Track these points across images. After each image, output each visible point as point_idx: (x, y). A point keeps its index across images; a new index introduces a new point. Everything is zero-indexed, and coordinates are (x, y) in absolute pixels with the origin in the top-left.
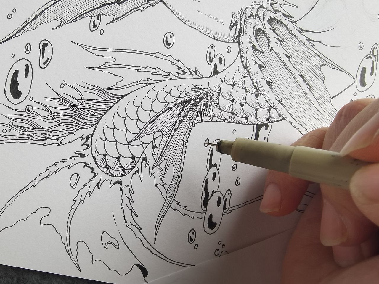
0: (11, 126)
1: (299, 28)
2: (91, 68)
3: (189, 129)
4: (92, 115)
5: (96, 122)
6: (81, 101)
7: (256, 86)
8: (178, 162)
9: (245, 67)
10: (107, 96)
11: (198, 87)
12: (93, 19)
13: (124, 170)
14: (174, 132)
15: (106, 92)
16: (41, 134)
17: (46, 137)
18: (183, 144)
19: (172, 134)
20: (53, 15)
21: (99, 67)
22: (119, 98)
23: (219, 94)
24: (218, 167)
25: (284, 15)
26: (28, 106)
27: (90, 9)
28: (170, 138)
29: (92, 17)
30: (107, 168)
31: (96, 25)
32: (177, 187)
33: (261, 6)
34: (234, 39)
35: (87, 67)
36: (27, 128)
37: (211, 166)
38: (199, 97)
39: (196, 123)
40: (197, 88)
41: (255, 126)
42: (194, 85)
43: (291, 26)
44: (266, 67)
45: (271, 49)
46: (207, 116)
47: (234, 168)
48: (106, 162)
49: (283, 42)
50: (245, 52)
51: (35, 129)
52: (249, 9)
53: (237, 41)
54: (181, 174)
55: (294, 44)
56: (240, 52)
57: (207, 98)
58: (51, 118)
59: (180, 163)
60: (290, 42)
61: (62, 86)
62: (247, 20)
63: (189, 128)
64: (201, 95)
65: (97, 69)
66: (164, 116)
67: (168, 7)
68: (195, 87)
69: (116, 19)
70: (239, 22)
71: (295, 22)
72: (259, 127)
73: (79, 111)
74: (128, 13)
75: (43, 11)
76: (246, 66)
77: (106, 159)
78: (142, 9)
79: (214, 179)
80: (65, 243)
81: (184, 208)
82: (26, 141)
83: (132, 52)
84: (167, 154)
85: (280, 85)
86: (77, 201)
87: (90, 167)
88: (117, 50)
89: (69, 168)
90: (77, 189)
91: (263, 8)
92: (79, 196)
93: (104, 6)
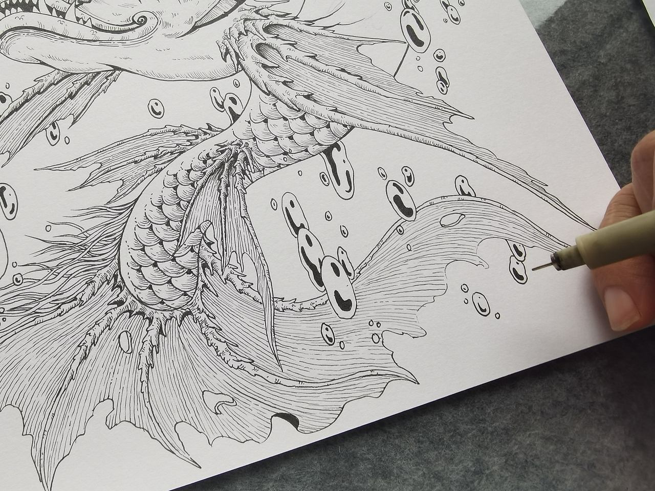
1: (305, 21)
2: (75, 189)
3: (241, 199)
4: (106, 245)
5: (116, 251)
6: (82, 235)
7: (295, 108)
9: (269, 93)
10: (114, 213)
11: (223, 144)
12: (49, 131)
14: (225, 212)
15: (109, 208)
16: (50, 303)
17: (58, 304)
18: (245, 221)
19: (223, 216)
21: (85, 182)
22: (130, 207)
23: (255, 140)
24: (306, 226)
25: (277, 15)
26: (14, 275)
27: (39, 121)
28: (223, 223)
29: (46, 129)
30: (162, 303)
31: (56, 136)
32: (268, 279)
33: (246, 20)
34: (235, 69)
35: (69, 190)
36: (27, 304)
37: (297, 230)
38: (232, 155)
39: (246, 188)
40: (222, 147)
42: (217, 145)
43: (293, 23)
44: (293, 81)
45: (287, 58)
46: (255, 172)
47: (329, 218)
49: (296, 44)
50: (257, 76)
51: (38, 301)
52: (233, 29)
53: (241, 69)
54: (265, 260)
55: (310, 41)
56: (251, 79)
58: (53, 276)
59: (254, 247)
60: (305, 41)
61: (48, 228)
62: (238, 41)
63: (241, 197)
64: (233, 151)
65: (82, 186)
66: (200, 199)
67: (134, 73)
68: (220, 146)
69: (77, 117)
70: (230, 48)
71: (296, 17)
72: (328, 152)
73: (86, 249)
74: (88, 103)
76: (268, 91)
78: (104, 90)
79: (310, 243)
80: (157, 437)
81: (294, 302)
82: (33, 323)
83: (118, 145)
84: (231, 244)
85: (323, 92)
86: (145, 369)
87: (138, 313)
88: (97, 152)
89: (109, 329)
90: (135, 352)
91: (249, 20)
92: (143, 360)
93: (54, 109)
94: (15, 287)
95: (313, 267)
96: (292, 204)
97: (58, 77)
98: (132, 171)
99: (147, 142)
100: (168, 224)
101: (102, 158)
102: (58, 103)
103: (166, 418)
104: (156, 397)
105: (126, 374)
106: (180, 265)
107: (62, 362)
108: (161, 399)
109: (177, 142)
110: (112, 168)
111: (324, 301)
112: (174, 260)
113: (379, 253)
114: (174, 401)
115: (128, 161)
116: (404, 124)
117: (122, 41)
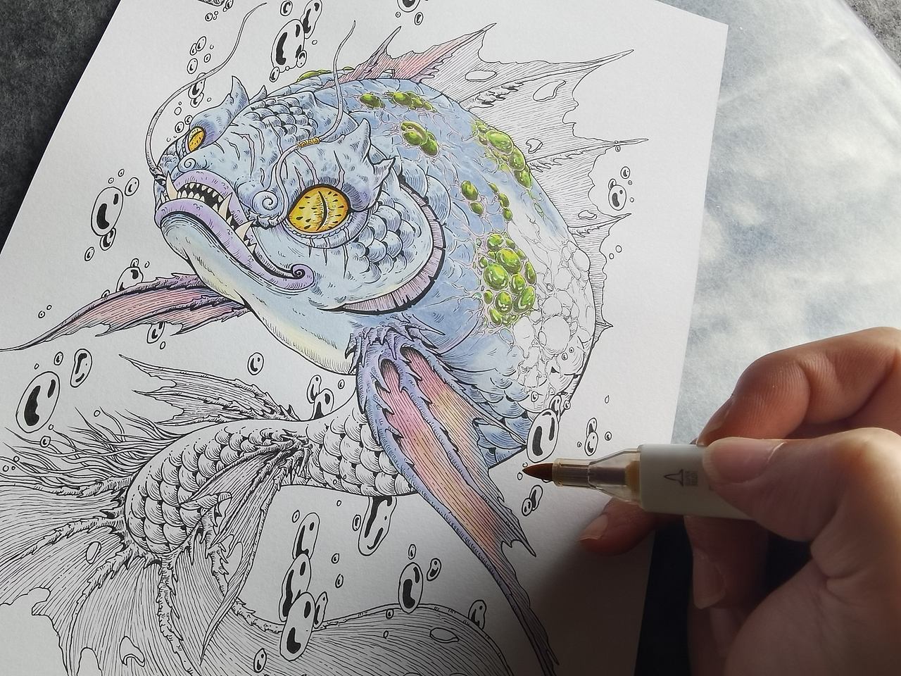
0: (16, 462)
1: (445, 363)
2: (140, 393)
3: (271, 493)
5: (138, 469)
6: (119, 437)
7: (378, 440)
8: (249, 542)
9: (364, 412)
10: (157, 434)
11: (290, 433)
13: (167, 544)
14: (249, 495)
15: (157, 428)
16: (57, 478)
17: (62, 483)
18: (261, 515)
19: (245, 498)
20: (100, 317)
21: (153, 392)
22: (174, 438)
23: (321, 447)
24: (309, 555)
25: (424, 342)
26: (45, 436)
27: (152, 314)
28: (241, 504)
30: (144, 539)
31: (157, 336)
32: (244, 579)
33: (392, 329)
34: (350, 370)
35: (135, 391)
36: (38, 467)
37: (299, 552)
38: (291, 448)
39: (283, 486)
40: (288, 435)
41: (371, 498)
42: (285, 430)
43: (433, 359)
44: (394, 414)
45: (402, 389)
46: (300, 476)
47: (335, 560)
48: (143, 529)
49: (420, 381)
50: (364, 389)
51: (48, 470)
52: (374, 331)
53: (355, 373)
54: (253, 560)
55: (435, 385)
56: (357, 388)
57: (303, 451)
58: (73, 457)
59: (253, 543)
61: (96, 413)
62: (371, 345)
63: (272, 491)
64: (294, 445)
65: (147, 394)
66: (236, 470)
67: (259, 319)
68: (286, 433)
69: (185, 330)
70: (359, 347)
71: (439, 355)
73: (115, 451)
74: (202, 322)
75: (87, 311)
76: (365, 409)
77: (143, 525)
78: (223, 319)
79: (302, 572)
80: (64, 648)
81: (251, 614)
82: (33, 486)
83: (201, 376)
84: (235, 527)
85: (413, 441)
86: (92, 585)
87: (118, 534)
88: (179, 371)
89: (88, 532)
90: (94, 565)
91: (395, 331)
92: (96, 577)
93: (170, 310)
94: (39, 447)
95: (289, 594)
96: (312, 526)
97: (193, 283)
98: (197, 407)
99: (227, 390)
100: (195, 474)
101: (181, 379)
102: (178, 307)
103: (81, 637)
104: (85, 614)
105: (75, 579)
106: (180, 517)
107: (33, 534)
108: (89, 618)
109: (253, 406)
110: (183, 394)
111: (278, 630)
112: (178, 509)
113: (356, 621)
114: (97, 629)
115: (200, 397)
116: (465, 519)
117: (270, 283)
